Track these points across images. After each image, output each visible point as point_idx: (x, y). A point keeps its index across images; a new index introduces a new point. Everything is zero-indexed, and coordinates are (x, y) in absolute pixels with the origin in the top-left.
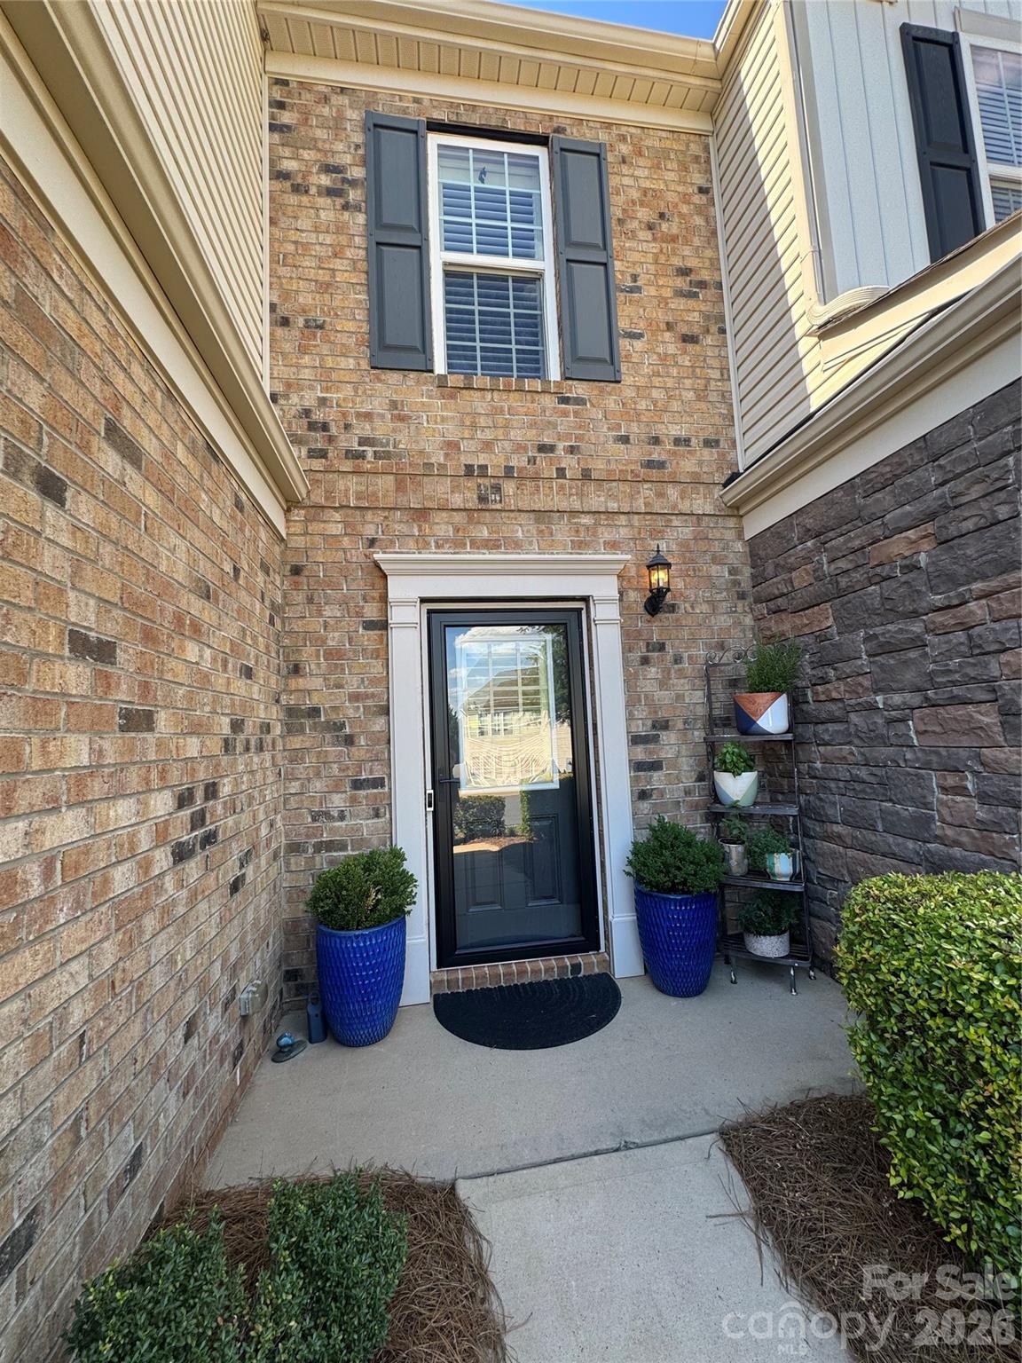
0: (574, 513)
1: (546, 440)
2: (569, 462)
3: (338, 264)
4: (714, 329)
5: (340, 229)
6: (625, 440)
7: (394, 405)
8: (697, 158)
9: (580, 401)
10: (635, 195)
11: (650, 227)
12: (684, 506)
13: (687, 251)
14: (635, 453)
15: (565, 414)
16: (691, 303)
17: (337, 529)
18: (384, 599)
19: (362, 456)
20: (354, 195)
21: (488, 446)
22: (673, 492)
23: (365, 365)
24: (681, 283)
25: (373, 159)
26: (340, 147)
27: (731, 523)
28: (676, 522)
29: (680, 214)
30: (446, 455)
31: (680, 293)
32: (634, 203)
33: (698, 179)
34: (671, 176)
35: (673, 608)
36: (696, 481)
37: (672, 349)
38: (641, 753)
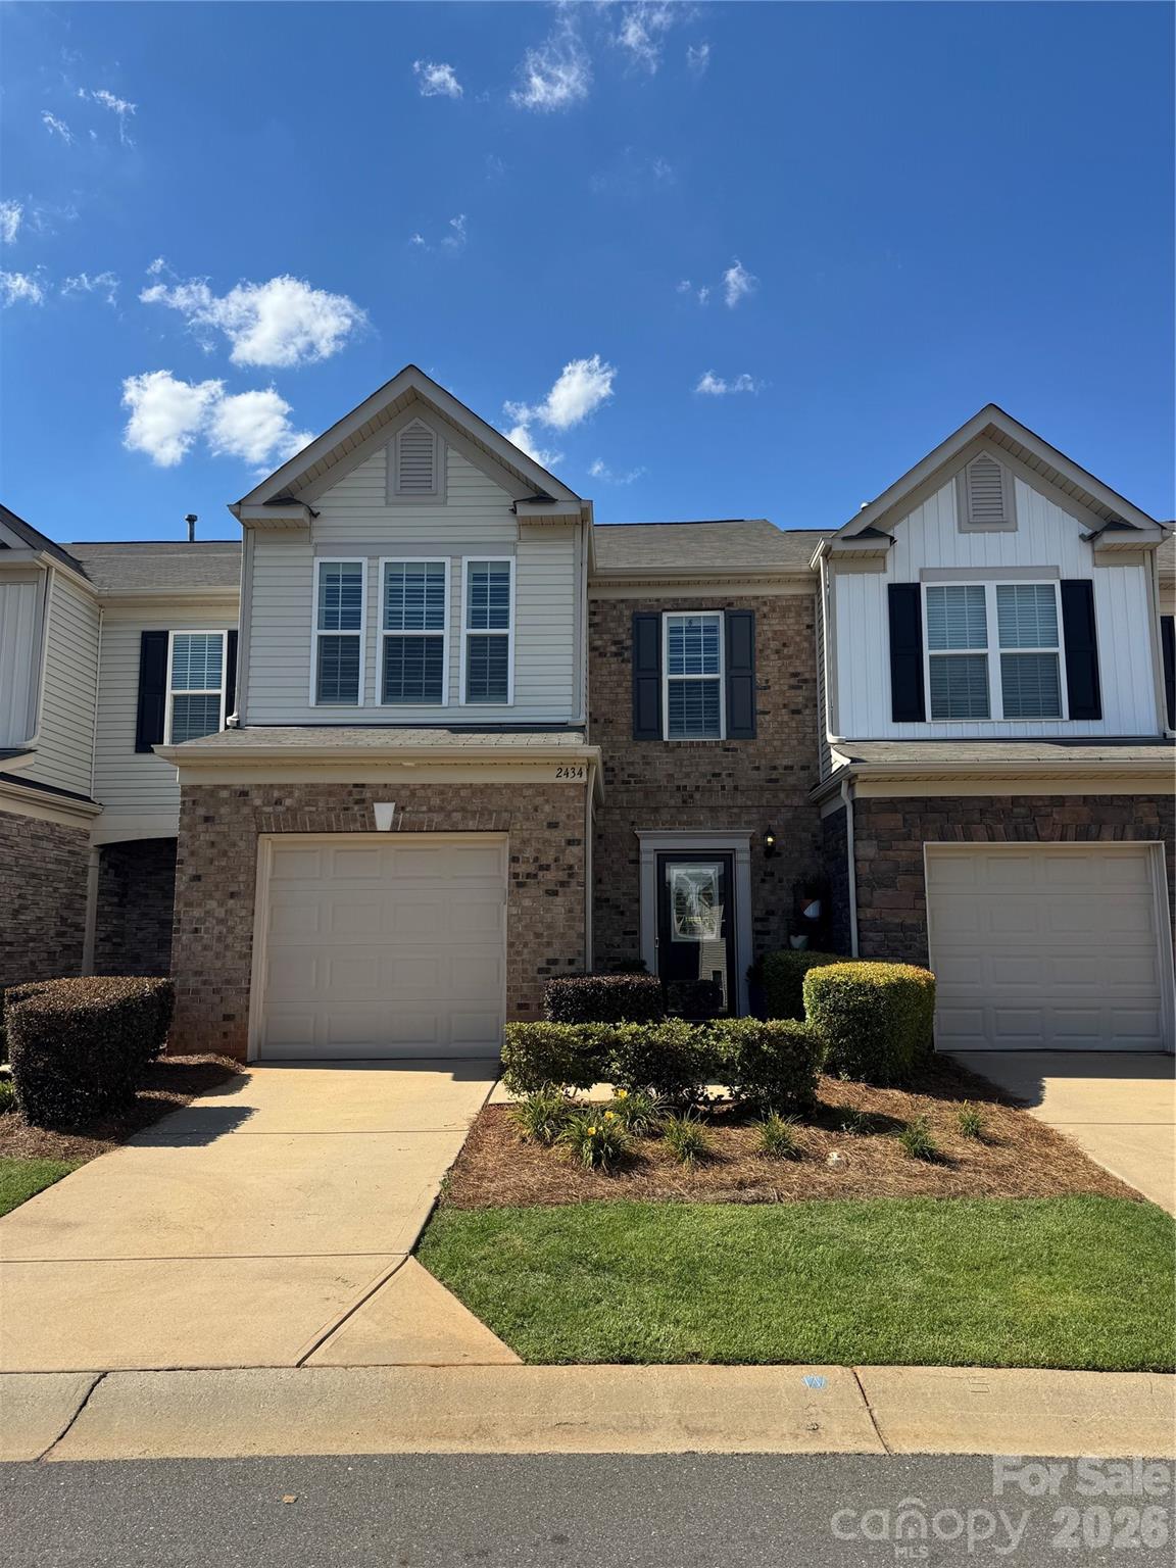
0: (730, 807)
1: (717, 771)
2: (729, 783)
3: (620, 690)
4: (811, 705)
5: (621, 673)
6: (758, 768)
7: (644, 757)
8: (807, 608)
9: (735, 750)
10: (770, 635)
11: (777, 652)
12: (788, 802)
13: (798, 663)
14: (763, 775)
15: (727, 756)
16: (798, 692)
17: (618, 817)
18: (638, 849)
19: (629, 782)
20: (627, 655)
21: (688, 775)
22: (782, 795)
23: (631, 739)
24: (793, 681)
25: (636, 633)
26: (621, 630)
27: (815, 810)
28: (783, 810)
29: (796, 643)
30: (668, 782)
31: (792, 687)
32: (769, 639)
33: (807, 620)
34: (792, 621)
35: (779, 855)
36: (795, 789)
37: (786, 718)
38: (759, 926)
